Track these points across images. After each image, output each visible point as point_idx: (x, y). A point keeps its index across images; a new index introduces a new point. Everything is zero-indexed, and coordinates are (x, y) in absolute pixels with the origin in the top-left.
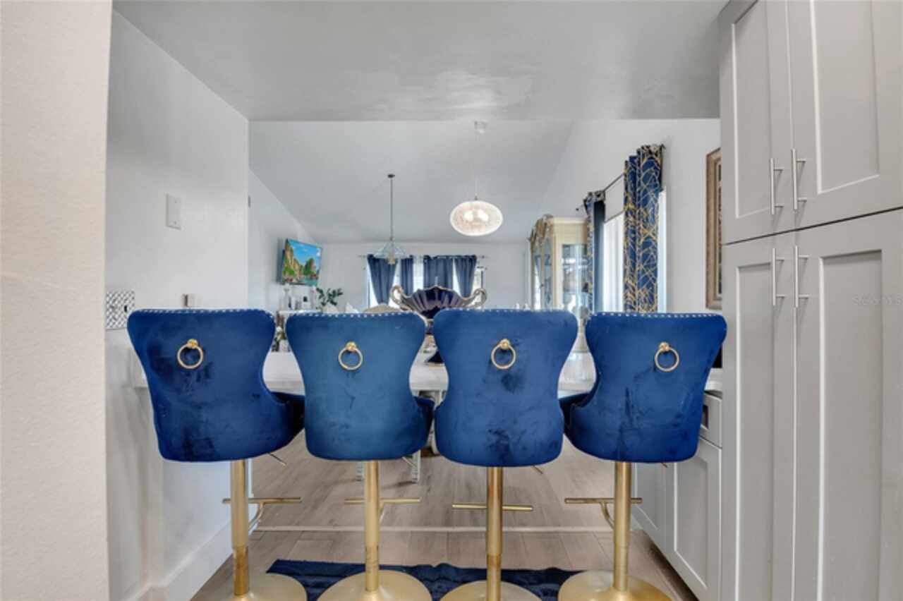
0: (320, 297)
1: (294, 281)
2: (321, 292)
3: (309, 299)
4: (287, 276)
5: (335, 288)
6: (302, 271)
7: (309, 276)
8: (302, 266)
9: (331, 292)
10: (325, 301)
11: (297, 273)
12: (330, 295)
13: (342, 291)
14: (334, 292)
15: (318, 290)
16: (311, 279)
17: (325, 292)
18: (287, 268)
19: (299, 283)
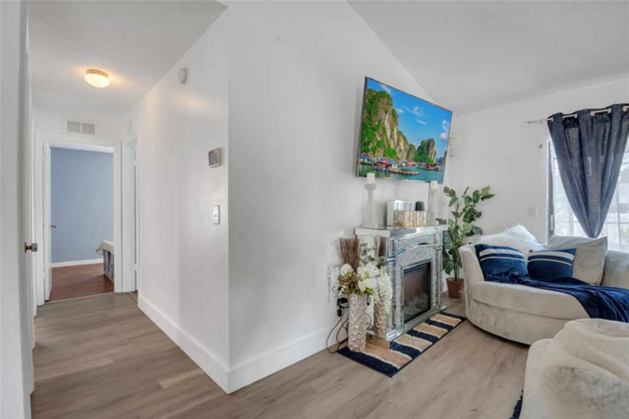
0: (451, 204)
1: (394, 167)
2: (452, 193)
3: (426, 207)
4: (378, 157)
5: (477, 185)
6: (412, 155)
7: (424, 164)
8: (412, 147)
9: (470, 194)
10: (459, 212)
11: (402, 156)
12: (468, 199)
13: (490, 192)
14: (476, 194)
15: (446, 190)
16: (427, 168)
17: (459, 195)
18: (379, 144)
19: (404, 174)
